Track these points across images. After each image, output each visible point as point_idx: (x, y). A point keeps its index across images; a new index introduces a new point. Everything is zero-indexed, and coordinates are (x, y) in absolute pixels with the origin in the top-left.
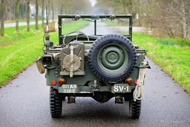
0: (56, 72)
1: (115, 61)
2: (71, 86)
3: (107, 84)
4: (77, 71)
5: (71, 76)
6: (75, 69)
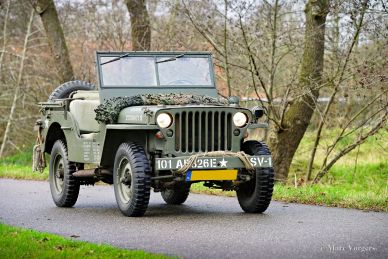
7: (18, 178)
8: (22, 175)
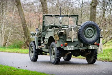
0: (63, 40)
1: (91, 34)
2: (71, 46)
3: (85, 46)
4: (75, 39)
5: (73, 41)
6: (74, 38)
7: (9, 52)
8: (10, 51)
